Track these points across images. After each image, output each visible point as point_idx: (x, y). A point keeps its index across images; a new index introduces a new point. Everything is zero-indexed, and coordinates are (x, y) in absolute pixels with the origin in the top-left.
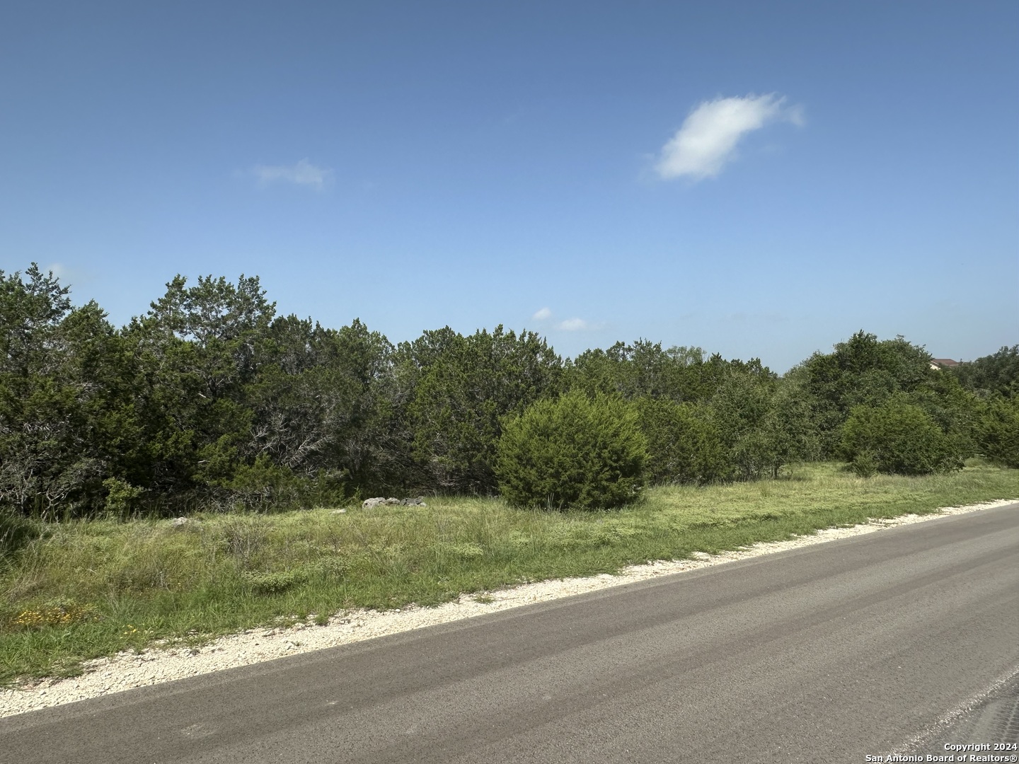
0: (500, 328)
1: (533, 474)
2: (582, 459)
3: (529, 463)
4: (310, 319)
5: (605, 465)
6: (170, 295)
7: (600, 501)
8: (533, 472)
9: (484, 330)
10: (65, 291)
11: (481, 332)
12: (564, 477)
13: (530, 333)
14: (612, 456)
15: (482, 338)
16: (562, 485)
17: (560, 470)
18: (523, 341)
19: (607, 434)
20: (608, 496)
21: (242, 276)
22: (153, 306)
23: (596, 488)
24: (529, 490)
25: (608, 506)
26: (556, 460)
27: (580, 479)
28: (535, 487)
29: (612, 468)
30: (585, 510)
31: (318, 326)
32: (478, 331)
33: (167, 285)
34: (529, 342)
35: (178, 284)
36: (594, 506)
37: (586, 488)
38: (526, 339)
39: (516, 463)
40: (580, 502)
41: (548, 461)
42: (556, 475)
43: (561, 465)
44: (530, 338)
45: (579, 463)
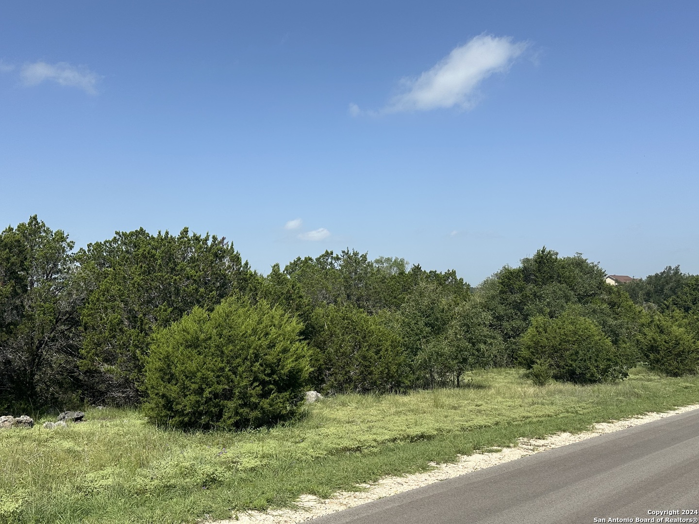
0: (186, 231)
1: (173, 390)
2: (230, 373)
3: (171, 378)
5: (256, 379)
7: (248, 420)
8: (175, 388)
9: (167, 233)
11: (163, 234)
12: (206, 394)
13: (214, 238)
14: (265, 370)
15: (165, 241)
16: (206, 402)
17: (204, 386)
18: (206, 244)
19: (261, 346)
20: (256, 413)
23: (245, 405)
24: (170, 409)
25: (259, 423)
26: (199, 374)
27: (228, 395)
28: (177, 404)
29: (263, 383)
30: (230, 430)
32: (160, 233)
34: (212, 246)
36: (240, 425)
37: (231, 404)
38: (210, 243)
39: (157, 378)
40: (224, 421)
41: (191, 376)
42: (200, 391)
43: (204, 379)
44: (214, 241)
45: (228, 378)
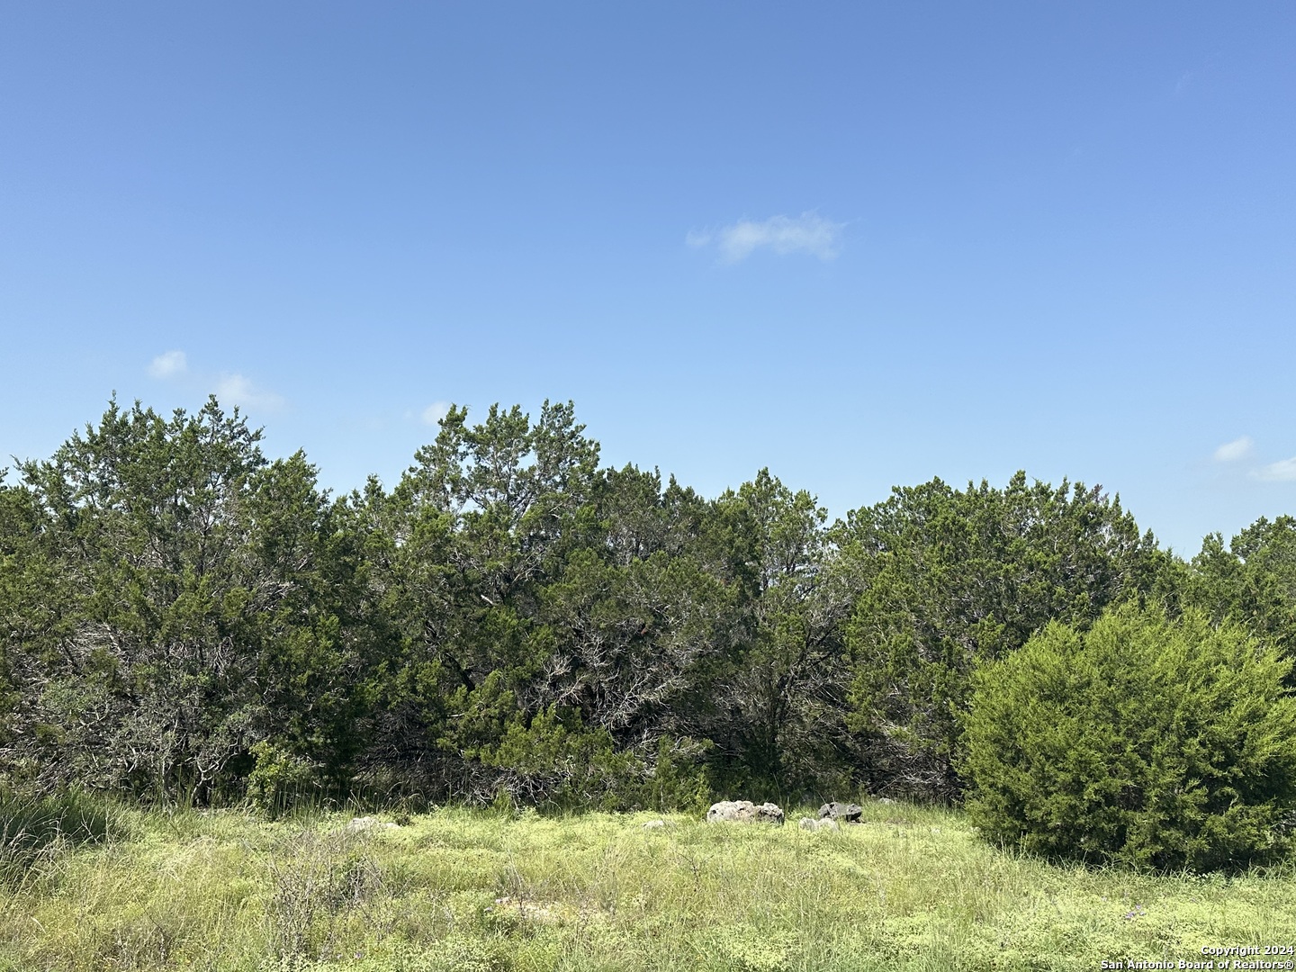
0: (1020, 478)
1: (1024, 781)
2: (1135, 756)
3: (1018, 757)
4: (657, 471)
5: (1192, 772)
6: (443, 439)
7: (1182, 855)
8: (1025, 777)
9: (985, 484)
10: (257, 436)
11: (977, 487)
12: (1090, 792)
13: (1078, 487)
14: (1211, 755)
15: (981, 498)
16: (1090, 810)
17: (1083, 778)
18: (1064, 501)
19: (1198, 705)
20: (1201, 843)
21: (547, 403)
22: (419, 457)
23: (1172, 823)
24: (1021, 816)
25: (1206, 864)
26: (1072, 754)
27: (1135, 799)
28: (1031, 809)
29: (1209, 781)
30: (1144, 871)
31: (673, 482)
32: (971, 485)
33: (440, 422)
34: (1076, 503)
35: (454, 421)
36: (1166, 862)
37: (1143, 819)
38: (1070, 497)
39: (991, 755)
40: (1130, 851)
41: (1055, 756)
42: (1076, 788)
43: (1083, 764)
44: (1079, 495)
45: (1131, 765)
